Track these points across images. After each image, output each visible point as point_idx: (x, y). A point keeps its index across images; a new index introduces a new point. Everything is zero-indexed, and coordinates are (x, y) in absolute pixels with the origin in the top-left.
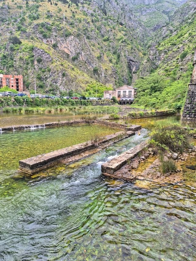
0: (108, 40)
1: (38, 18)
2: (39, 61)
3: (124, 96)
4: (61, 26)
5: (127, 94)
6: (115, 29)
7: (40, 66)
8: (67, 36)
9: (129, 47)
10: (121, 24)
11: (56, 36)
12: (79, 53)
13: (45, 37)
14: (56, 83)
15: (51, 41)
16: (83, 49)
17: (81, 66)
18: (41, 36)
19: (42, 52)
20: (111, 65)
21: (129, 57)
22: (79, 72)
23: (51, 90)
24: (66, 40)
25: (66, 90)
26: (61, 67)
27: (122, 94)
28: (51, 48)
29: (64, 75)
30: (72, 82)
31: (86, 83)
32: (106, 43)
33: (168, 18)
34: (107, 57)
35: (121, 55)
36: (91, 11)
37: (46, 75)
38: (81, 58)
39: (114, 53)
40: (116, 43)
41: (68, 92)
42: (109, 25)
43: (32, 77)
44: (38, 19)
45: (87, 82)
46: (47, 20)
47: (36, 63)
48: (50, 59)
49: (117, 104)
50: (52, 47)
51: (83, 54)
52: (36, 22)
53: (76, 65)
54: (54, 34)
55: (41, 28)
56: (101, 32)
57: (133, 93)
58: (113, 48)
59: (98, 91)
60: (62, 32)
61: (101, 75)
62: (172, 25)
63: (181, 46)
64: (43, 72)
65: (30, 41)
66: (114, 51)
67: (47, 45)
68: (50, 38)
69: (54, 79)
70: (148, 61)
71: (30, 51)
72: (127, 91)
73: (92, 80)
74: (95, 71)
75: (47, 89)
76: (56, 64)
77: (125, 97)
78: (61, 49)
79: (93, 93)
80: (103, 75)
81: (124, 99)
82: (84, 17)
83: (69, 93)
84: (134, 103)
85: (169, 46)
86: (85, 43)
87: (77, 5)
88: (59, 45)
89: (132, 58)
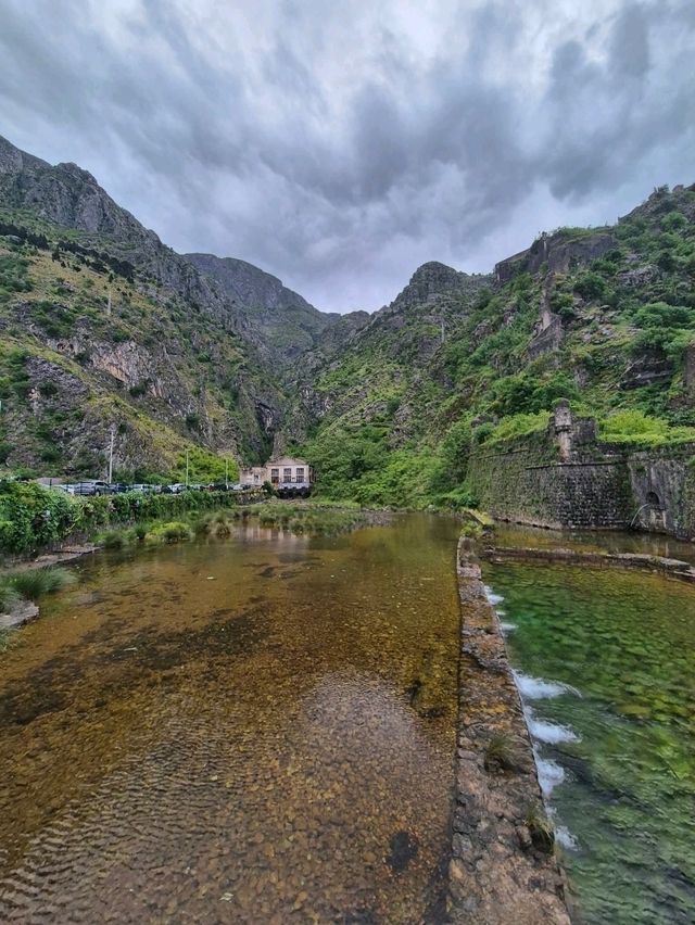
0: (208, 360)
1: (29, 289)
2: (47, 391)
3: (288, 480)
4: (101, 316)
5: (294, 474)
6: (222, 342)
7: (50, 403)
8: (117, 340)
9: (257, 378)
10: (232, 334)
11: (87, 337)
12: (149, 380)
13: (53, 334)
14: (99, 449)
15: (72, 347)
16: (160, 373)
17: (154, 410)
18: (40, 331)
19: (55, 369)
20: (222, 410)
21: (259, 398)
22: (153, 423)
23: (82, 468)
24: (115, 347)
25: (129, 466)
26: (115, 410)
27: (281, 474)
28: (71, 362)
29: (122, 429)
30: (144, 447)
31: (175, 450)
32: (205, 366)
33: (311, 338)
34: (212, 393)
35: (240, 393)
36: (166, 300)
37: (70, 429)
38: (154, 391)
39: (224, 388)
40: (226, 369)
41: (132, 470)
42: (208, 332)
43: (18, 431)
44: (29, 291)
45: (177, 447)
46: (57, 298)
47: (35, 395)
48: (83, 389)
49: (274, 497)
50: (74, 360)
51: (159, 382)
52: (23, 298)
53: (140, 407)
54: (83, 330)
55: (41, 314)
56: (191, 342)
57: (306, 474)
58: (221, 376)
59: (209, 468)
60: (104, 329)
61: (206, 430)
62: (322, 350)
63: (360, 388)
64: (59, 419)
65: (9, 340)
66: (223, 383)
67: (58, 353)
68: (68, 338)
69: (94, 439)
70: (302, 408)
71: (14, 363)
72: (294, 469)
73: (186, 442)
74: (192, 422)
75: (70, 464)
76: (99, 401)
77: (290, 481)
78: (101, 367)
79: (197, 473)
80: (210, 432)
81: (290, 486)
82: (153, 308)
83: (136, 473)
84: (314, 496)
85: (338, 386)
86: (166, 362)
87: (131, 281)
88: (94, 357)
89: (264, 402)
